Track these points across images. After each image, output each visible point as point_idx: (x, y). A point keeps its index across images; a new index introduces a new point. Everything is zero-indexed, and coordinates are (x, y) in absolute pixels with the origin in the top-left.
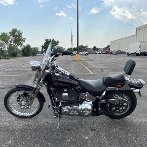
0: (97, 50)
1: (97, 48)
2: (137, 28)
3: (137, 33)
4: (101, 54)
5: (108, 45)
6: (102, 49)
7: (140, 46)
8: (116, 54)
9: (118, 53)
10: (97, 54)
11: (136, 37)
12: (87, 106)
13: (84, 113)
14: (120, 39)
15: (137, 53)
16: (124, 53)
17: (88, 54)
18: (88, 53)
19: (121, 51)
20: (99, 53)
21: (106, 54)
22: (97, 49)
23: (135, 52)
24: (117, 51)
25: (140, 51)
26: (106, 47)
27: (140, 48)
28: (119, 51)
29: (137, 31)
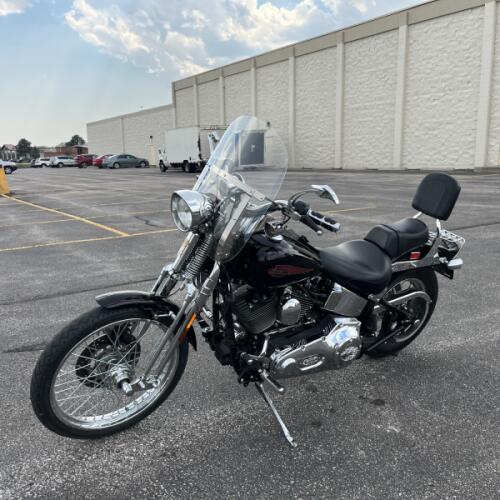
0: (35, 152)
1: (32, 146)
2: (174, 84)
3: (178, 99)
4: (57, 166)
5: (74, 135)
6: (55, 151)
7: (199, 142)
8: (117, 166)
9: (124, 163)
10: (41, 166)
11: (174, 109)
12: (344, 333)
13: (345, 356)
14: (122, 118)
15: (191, 164)
16: (143, 165)
17: (13, 169)
18: (14, 164)
19: (131, 157)
20: (48, 163)
21: (79, 166)
22: (35, 148)
23: (186, 161)
24: (121, 157)
25: (200, 156)
26: (67, 144)
27: (199, 146)
28: (126, 156)
29: (178, 94)
